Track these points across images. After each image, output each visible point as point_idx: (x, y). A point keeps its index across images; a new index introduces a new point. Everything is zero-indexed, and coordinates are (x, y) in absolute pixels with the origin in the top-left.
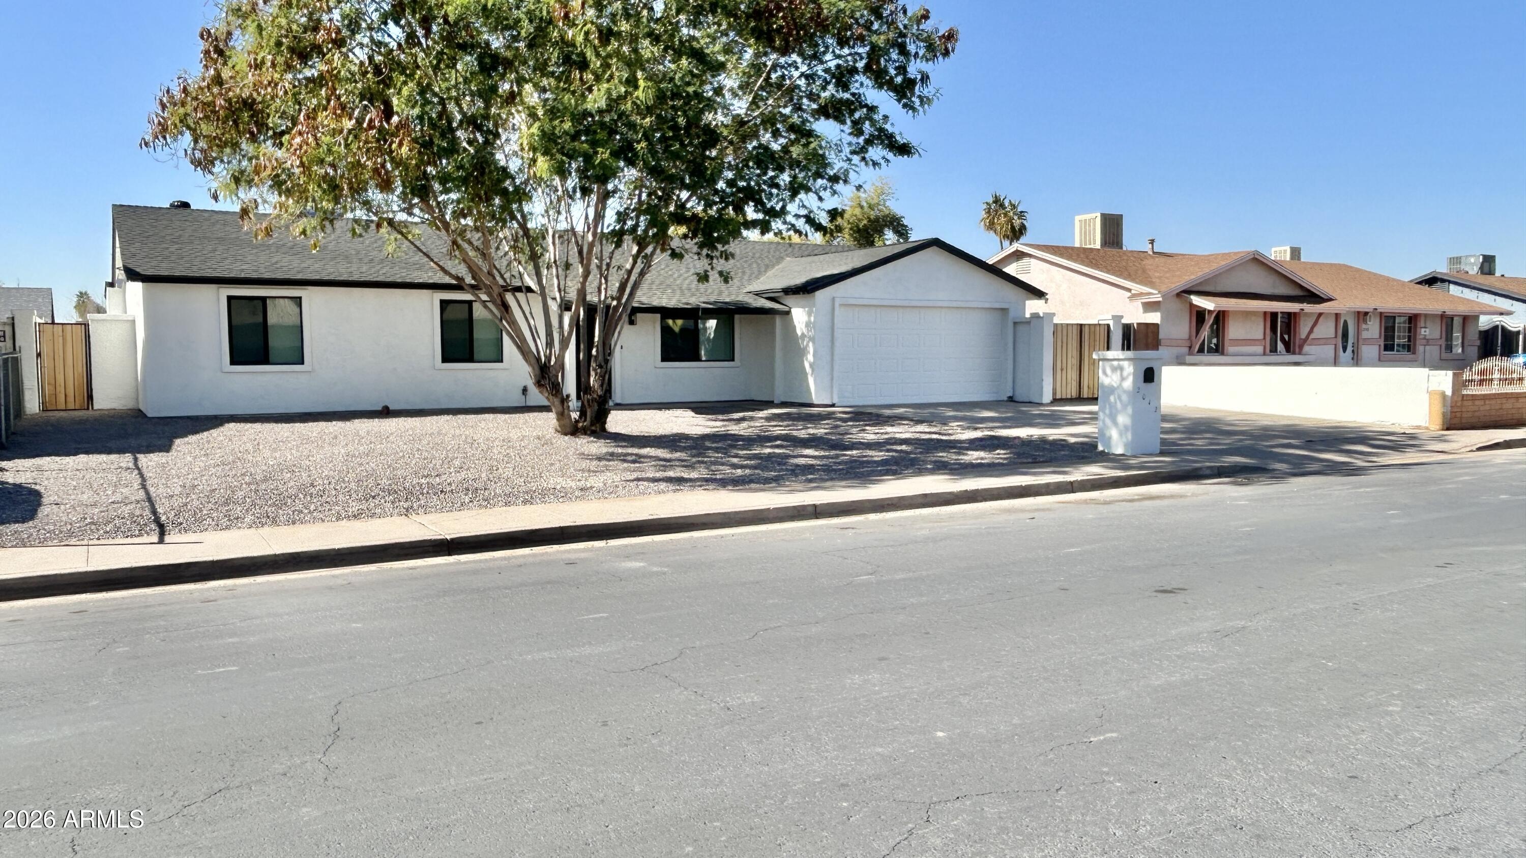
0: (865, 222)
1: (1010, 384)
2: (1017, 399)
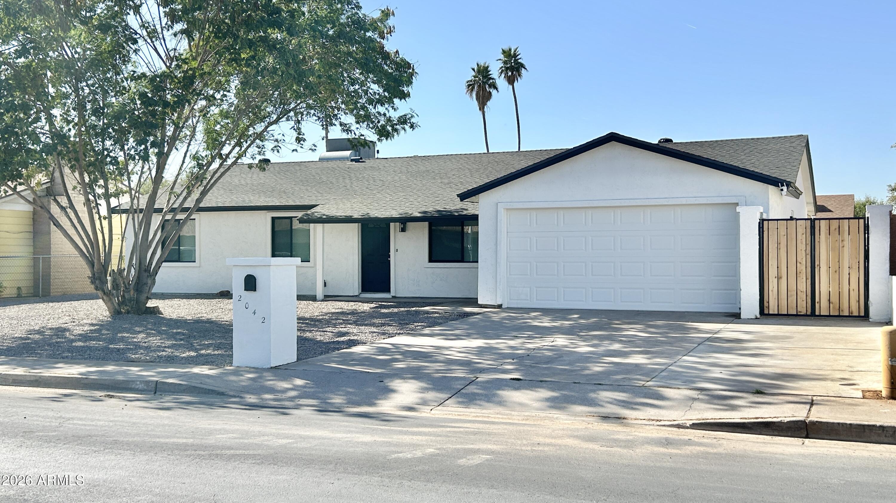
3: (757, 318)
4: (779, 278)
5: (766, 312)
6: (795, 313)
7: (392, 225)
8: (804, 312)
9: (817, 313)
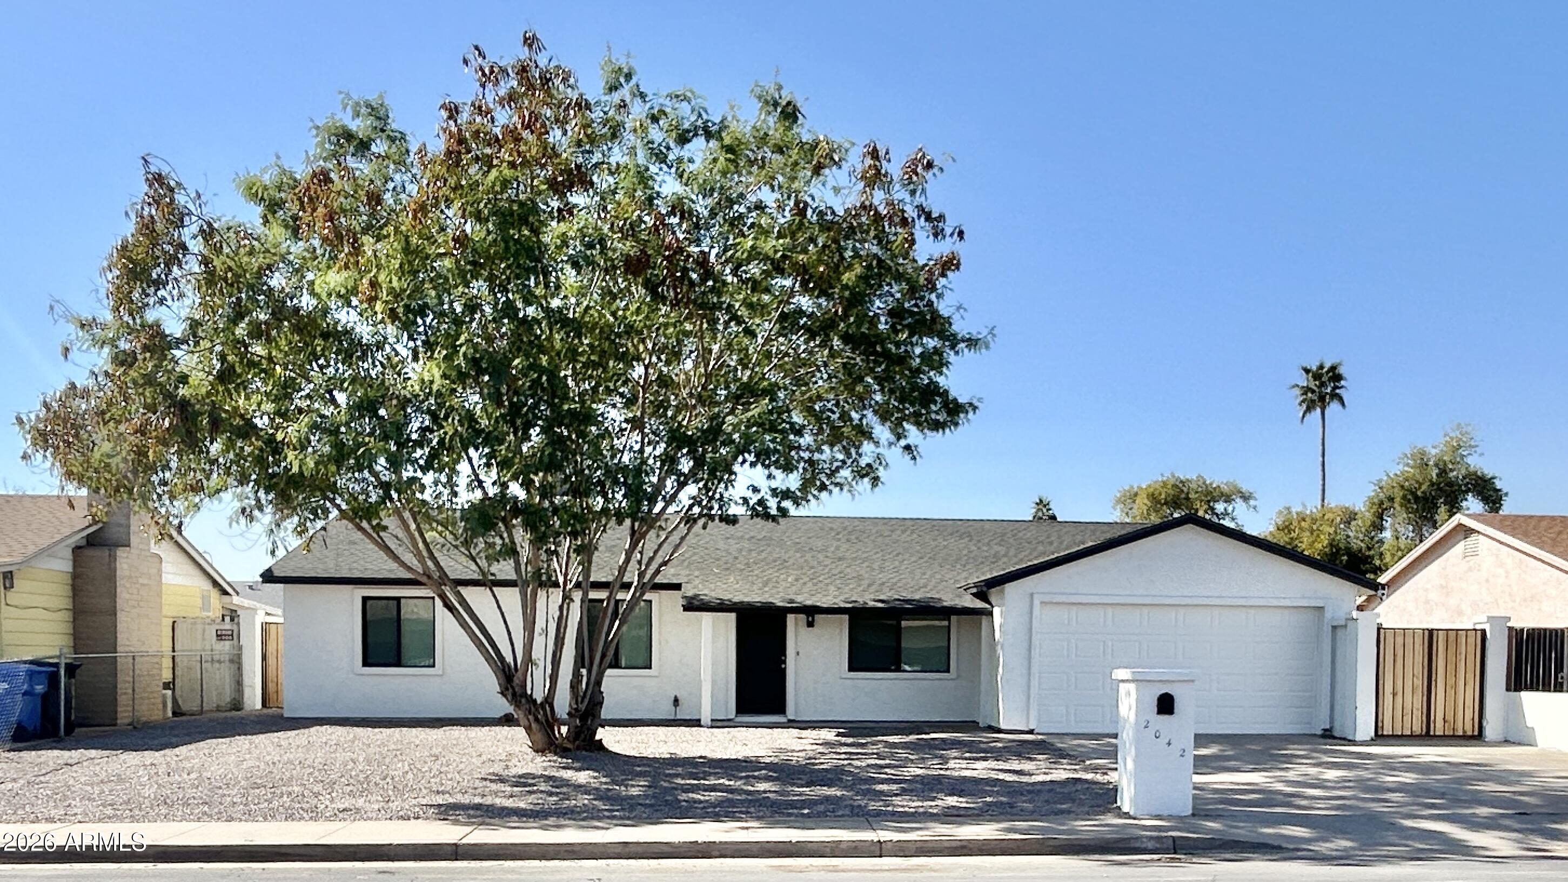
0: (1424, 487)
1: (1326, 711)
2: (1336, 734)
3: (1372, 740)
4: (1394, 694)
5: (1380, 733)
6: (1409, 733)
7: (790, 618)
8: (1418, 733)
9: (1432, 733)
